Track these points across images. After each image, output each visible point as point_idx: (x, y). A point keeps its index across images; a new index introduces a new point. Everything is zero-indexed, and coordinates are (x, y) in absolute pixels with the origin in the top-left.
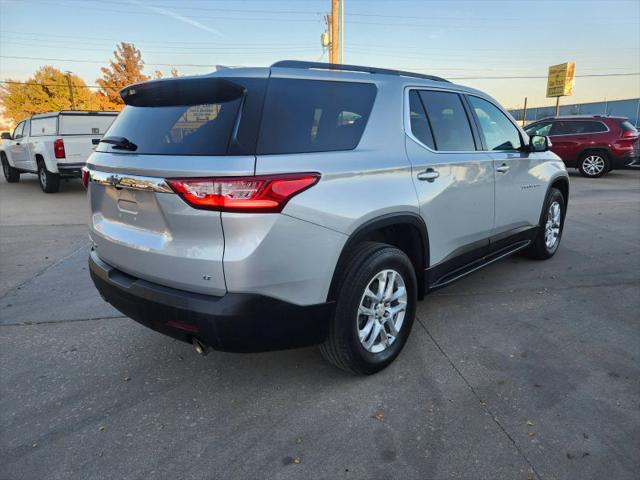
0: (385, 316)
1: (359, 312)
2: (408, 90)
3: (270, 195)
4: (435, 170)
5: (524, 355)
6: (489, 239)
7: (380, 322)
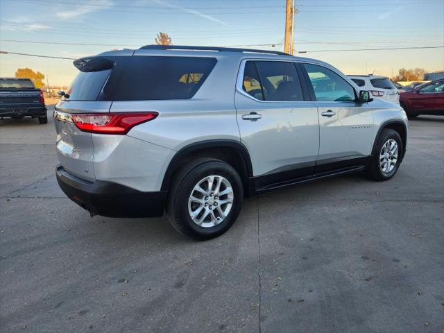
0: (214, 204)
1: (190, 200)
2: (245, 61)
3: (119, 124)
4: (258, 113)
5: (312, 240)
6: (316, 162)
7: (210, 209)
